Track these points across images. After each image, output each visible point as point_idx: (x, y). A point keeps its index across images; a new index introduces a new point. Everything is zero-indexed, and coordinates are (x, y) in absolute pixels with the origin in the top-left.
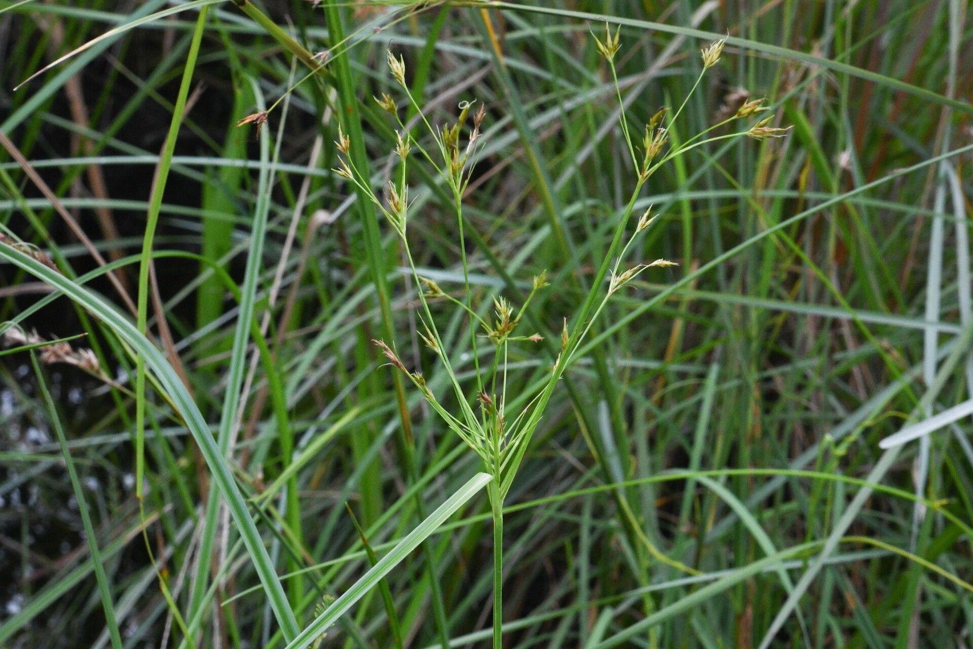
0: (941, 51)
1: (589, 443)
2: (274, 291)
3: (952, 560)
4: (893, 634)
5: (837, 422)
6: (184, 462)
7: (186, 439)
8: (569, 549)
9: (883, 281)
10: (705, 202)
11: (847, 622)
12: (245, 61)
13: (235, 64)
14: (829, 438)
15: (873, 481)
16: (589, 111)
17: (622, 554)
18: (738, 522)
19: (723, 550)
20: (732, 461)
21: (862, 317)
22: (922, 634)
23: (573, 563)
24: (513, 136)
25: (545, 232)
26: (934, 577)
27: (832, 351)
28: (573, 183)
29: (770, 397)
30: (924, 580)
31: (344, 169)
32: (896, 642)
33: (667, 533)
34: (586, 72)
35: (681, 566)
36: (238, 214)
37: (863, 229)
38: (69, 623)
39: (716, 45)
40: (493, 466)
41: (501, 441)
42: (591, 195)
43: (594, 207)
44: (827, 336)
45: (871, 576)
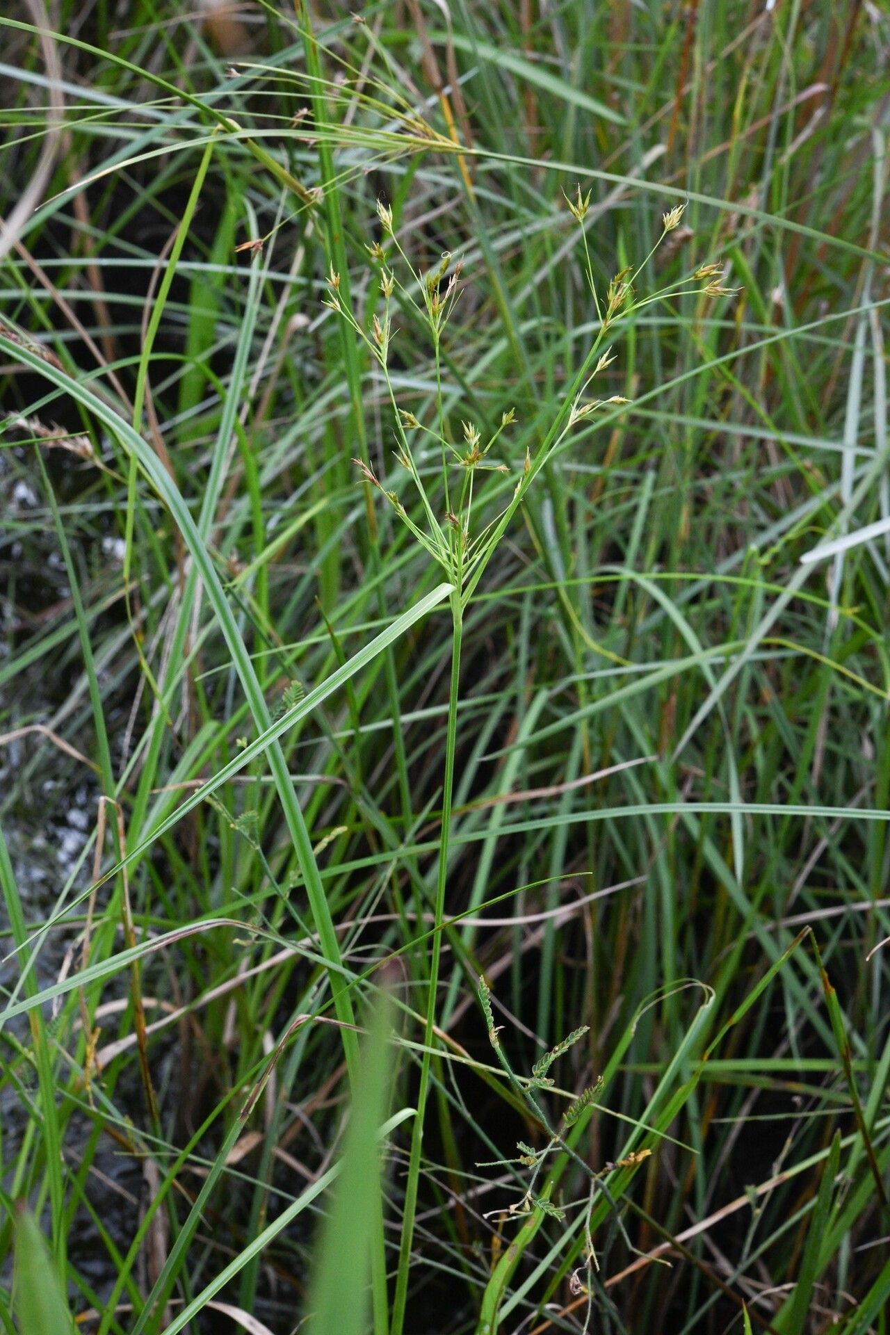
0: (867, 201)
1: (532, 534)
2: (255, 380)
3: (859, 659)
4: (804, 725)
5: (762, 528)
6: (161, 534)
7: (162, 512)
8: (510, 630)
9: (805, 402)
10: (647, 328)
11: (762, 711)
12: (235, 174)
13: (228, 178)
14: (754, 547)
15: (793, 588)
16: (547, 236)
17: (558, 637)
18: (667, 618)
19: (651, 641)
20: (663, 557)
21: (787, 438)
22: (830, 725)
23: (513, 642)
24: (477, 255)
25: (501, 346)
26: (842, 676)
27: (759, 466)
28: (529, 301)
29: (700, 501)
30: (834, 679)
31: (333, 301)
32: (807, 733)
33: (600, 619)
34: (543, 202)
35: (613, 656)
36: (222, 310)
37: (789, 356)
38: (47, 673)
39: (677, 210)
40: (456, 578)
41: (463, 556)
42: (546, 312)
43: (548, 325)
44: (753, 451)
45: (786, 673)
